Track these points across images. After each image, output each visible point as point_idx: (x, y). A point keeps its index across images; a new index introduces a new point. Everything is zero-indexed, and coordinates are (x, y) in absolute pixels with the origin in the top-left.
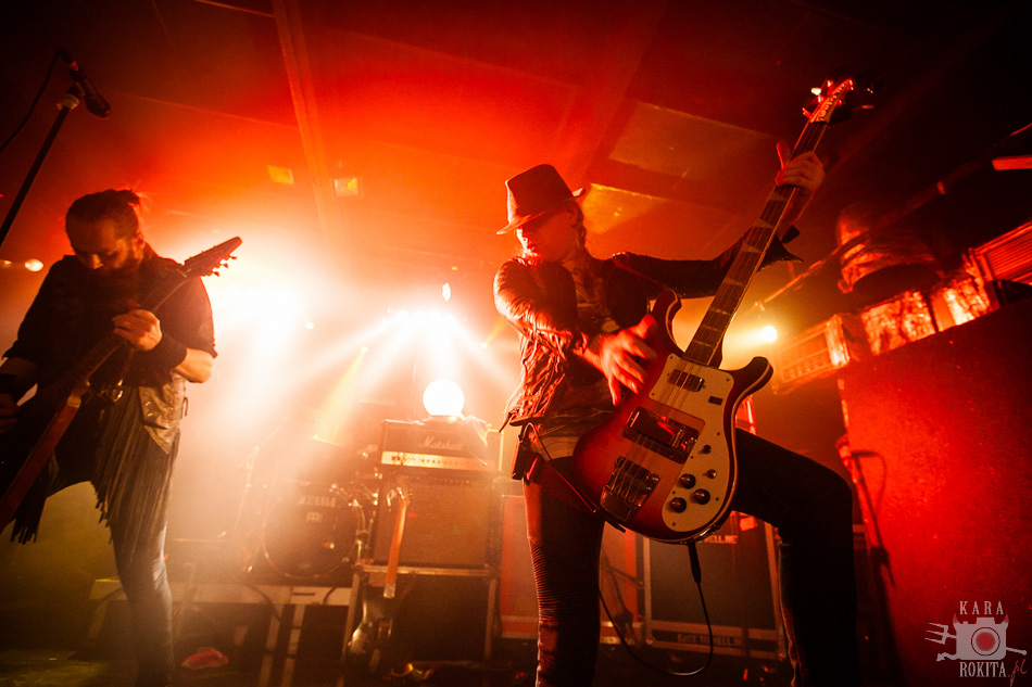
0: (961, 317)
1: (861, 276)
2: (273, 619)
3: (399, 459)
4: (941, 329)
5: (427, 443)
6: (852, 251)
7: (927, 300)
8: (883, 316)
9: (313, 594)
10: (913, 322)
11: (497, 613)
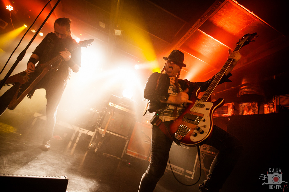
0: (267, 112)
1: (244, 94)
2: (74, 133)
3: (113, 105)
4: (260, 113)
5: (121, 103)
6: (244, 87)
7: (259, 105)
8: (246, 106)
9: (84, 131)
10: (253, 110)
11: (127, 148)
